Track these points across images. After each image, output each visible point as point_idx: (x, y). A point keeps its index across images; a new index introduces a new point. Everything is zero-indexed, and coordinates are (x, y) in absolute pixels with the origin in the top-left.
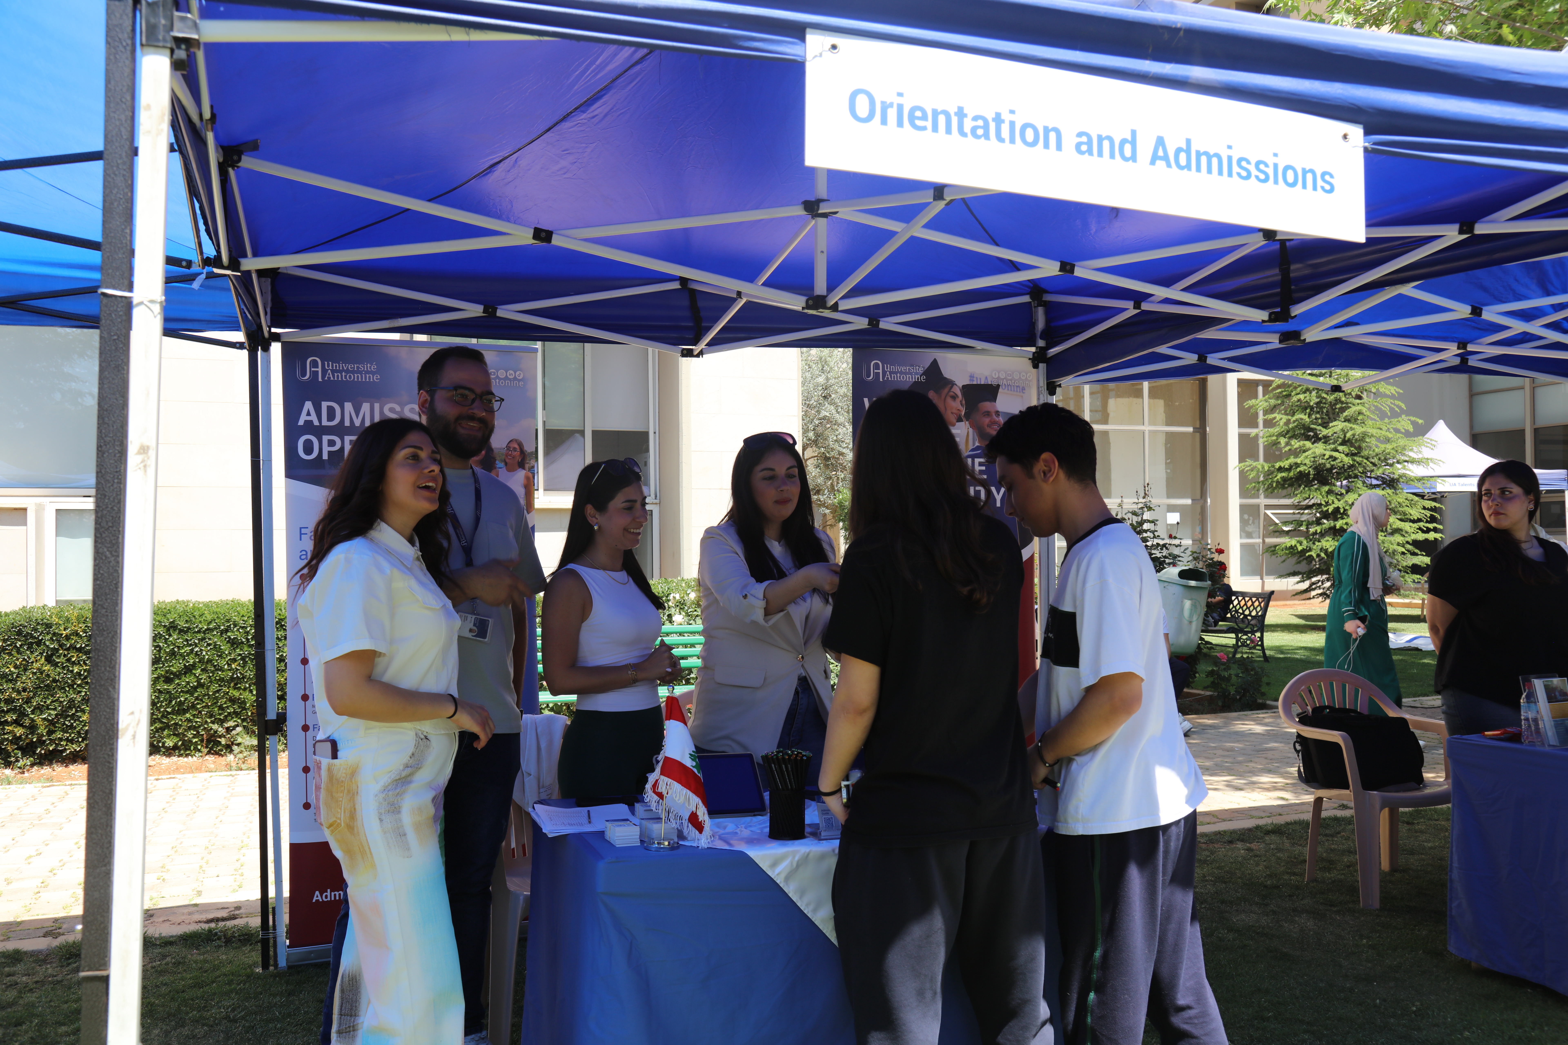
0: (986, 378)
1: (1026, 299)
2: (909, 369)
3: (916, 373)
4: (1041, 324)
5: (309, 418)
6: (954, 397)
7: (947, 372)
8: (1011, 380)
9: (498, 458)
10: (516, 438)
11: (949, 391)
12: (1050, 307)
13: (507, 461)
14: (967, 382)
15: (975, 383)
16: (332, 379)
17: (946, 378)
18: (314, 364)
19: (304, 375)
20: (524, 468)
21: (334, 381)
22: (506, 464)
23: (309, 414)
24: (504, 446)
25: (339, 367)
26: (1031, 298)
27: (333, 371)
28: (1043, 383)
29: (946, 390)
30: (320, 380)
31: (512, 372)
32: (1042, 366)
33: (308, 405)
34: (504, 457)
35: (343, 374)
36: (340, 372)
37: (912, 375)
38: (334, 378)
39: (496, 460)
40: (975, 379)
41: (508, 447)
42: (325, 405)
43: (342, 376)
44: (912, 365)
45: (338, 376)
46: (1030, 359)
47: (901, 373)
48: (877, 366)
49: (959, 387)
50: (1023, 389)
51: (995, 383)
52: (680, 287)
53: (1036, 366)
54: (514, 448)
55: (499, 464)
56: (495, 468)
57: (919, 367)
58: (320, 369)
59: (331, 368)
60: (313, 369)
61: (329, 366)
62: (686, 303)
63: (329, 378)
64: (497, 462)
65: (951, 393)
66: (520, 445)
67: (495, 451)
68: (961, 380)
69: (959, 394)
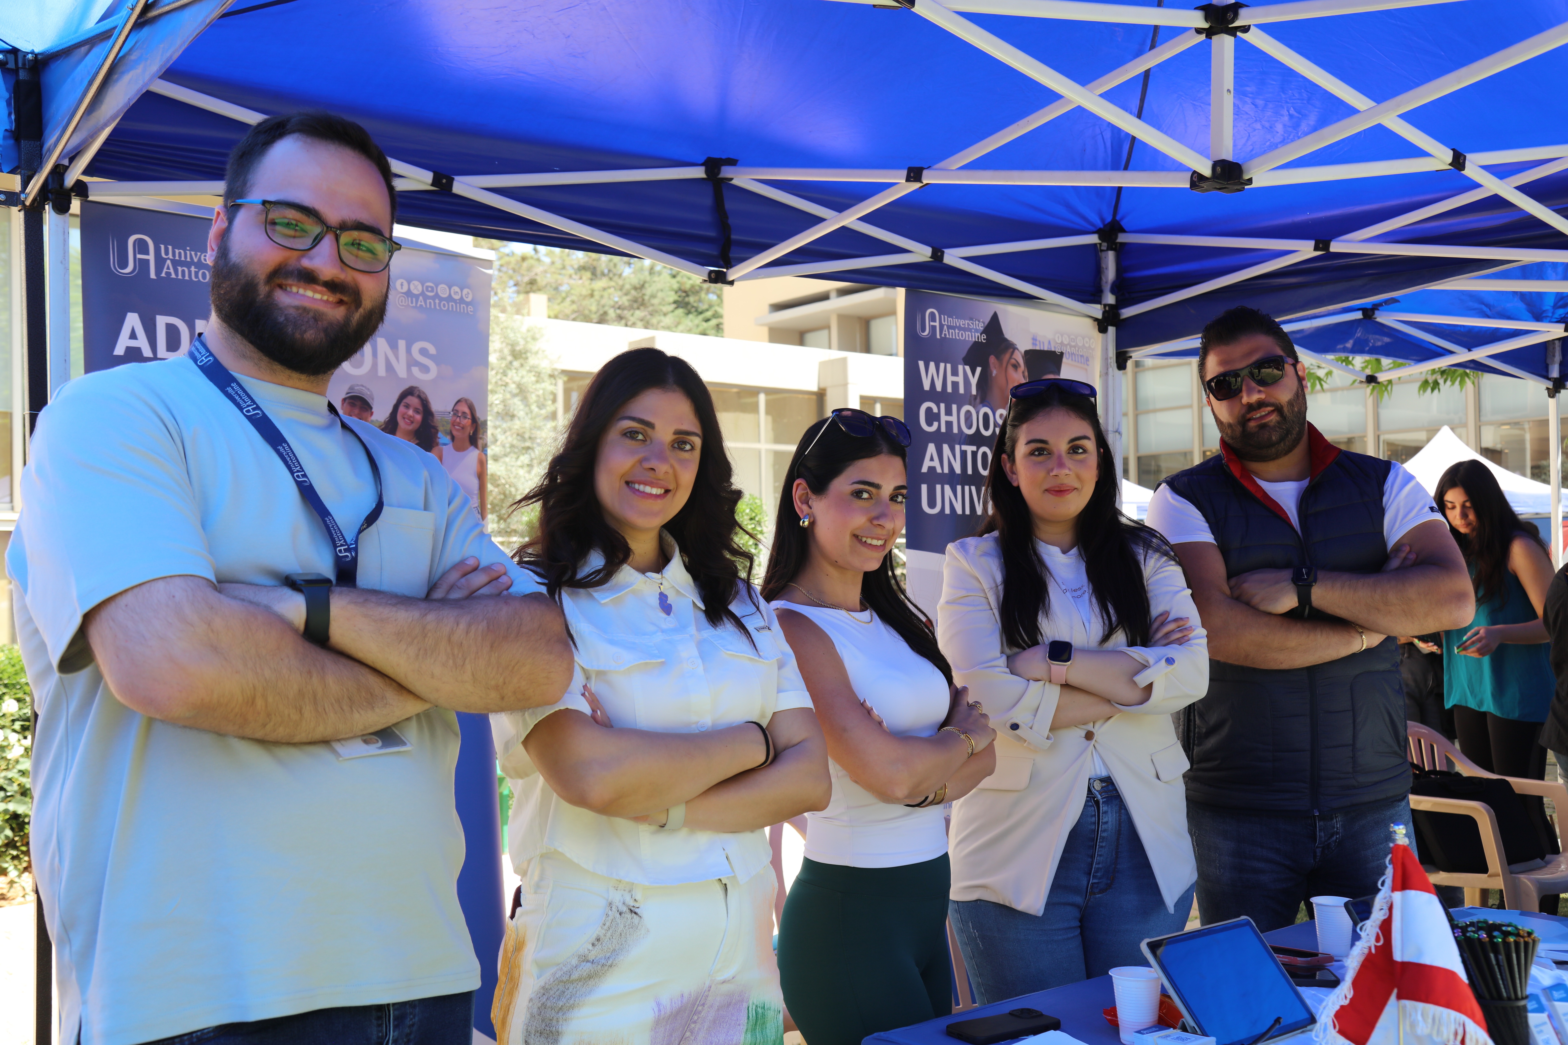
0: (1049, 342)
1: (1093, 239)
2: (968, 324)
3: (976, 331)
4: (1110, 272)
5: (133, 343)
6: (1016, 366)
7: (1010, 332)
8: (1075, 347)
9: (440, 428)
10: (466, 396)
11: (1011, 357)
12: (1122, 251)
13: (455, 433)
14: (1029, 347)
15: (1038, 348)
16: (173, 276)
17: (1006, 340)
18: (142, 247)
19: (124, 265)
20: (476, 446)
21: (177, 280)
22: (453, 438)
23: (133, 336)
24: (450, 409)
25: (186, 257)
26: (1100, 238)
27: (175, 263)
28: (1112, 353)
29: (1007, 356)
30: (153, 275)
31: (456, 289)
32: (1112, 330)
33: (132, 320)
34: (449, 427)
35: (193, 269)
36: (188, 265)
37: (971, 332)
38: (177, 274)
39: (437, 431)
40: (1038, 343)
41: (455, 411)
42: (162, 321)
43: (190, 272)
44: (971, 319)
45: (183, 271)
46: (1096, 320)
47: (960, 328)
48: (933, 317)
49: (1021, 353)
50: (1087, 360)
51: (1058, 350)
52: (704, 176)
53: (1103, 329)
54: (464, 413)
55: (443, 438)
56: (437, 444)
57: (979, 321)
58: (151, 257)
59: (170, 256)
60: (139, 256)
61: (169, 253)
62: (708, 201)
63: (168, 274)
64: (440, 435)
65: (1013, 361)
66: (471, 408)
67: (437, 417)
68: (1023, 345)
69: (1021, 362)
